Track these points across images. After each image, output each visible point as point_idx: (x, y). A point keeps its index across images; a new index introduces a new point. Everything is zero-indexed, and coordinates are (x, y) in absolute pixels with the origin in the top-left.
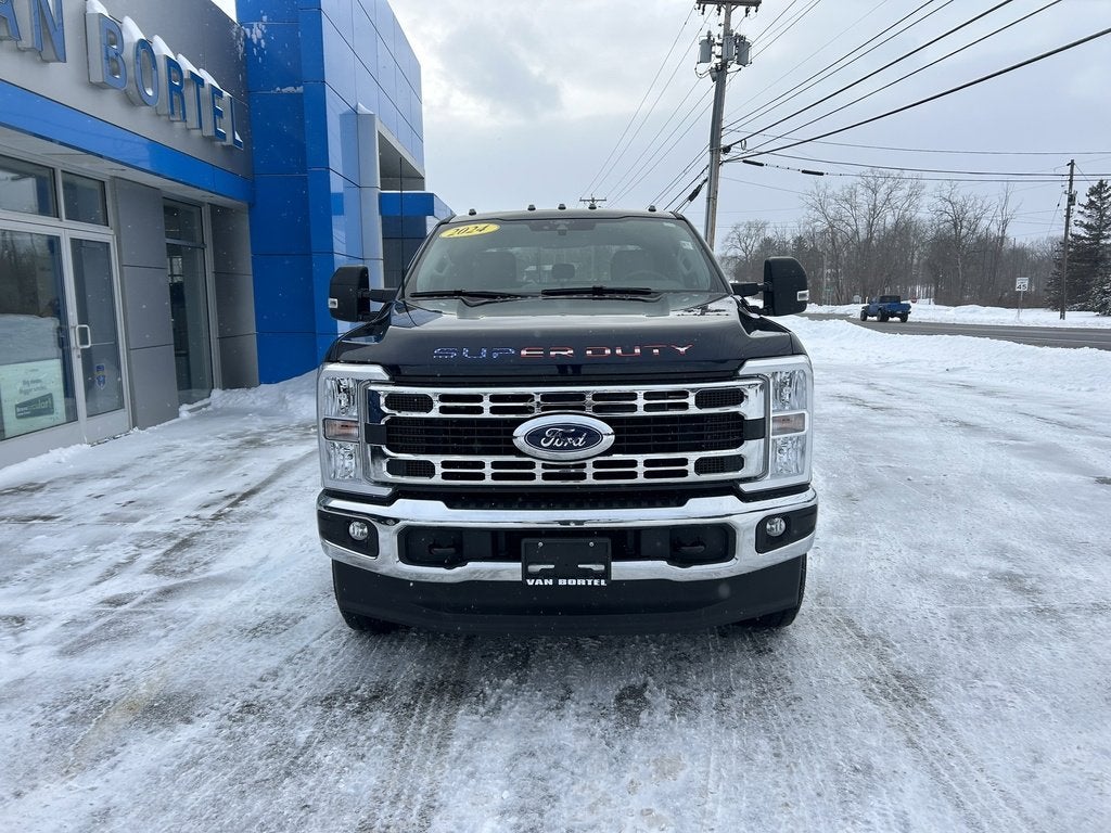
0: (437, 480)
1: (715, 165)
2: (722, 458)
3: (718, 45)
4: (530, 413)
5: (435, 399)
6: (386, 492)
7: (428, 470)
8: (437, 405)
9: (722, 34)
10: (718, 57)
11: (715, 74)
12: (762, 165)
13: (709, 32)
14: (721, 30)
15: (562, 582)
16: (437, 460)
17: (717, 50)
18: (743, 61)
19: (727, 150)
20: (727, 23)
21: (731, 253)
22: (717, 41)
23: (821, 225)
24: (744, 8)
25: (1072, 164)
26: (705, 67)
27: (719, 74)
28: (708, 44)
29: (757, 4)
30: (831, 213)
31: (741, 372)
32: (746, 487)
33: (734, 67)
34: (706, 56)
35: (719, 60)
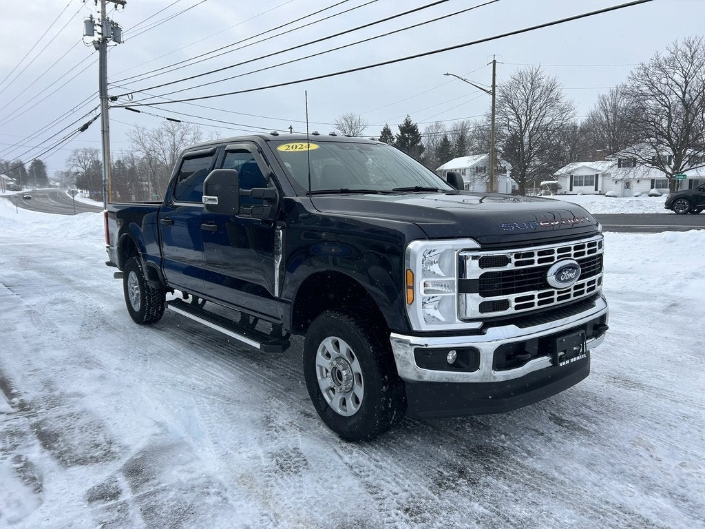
0: (511, 311)
1: (105, 109)
3: (99, 25)
4: (553, 261)
5: (512, 258)
6: (477, 325)
7: (505, 304)
8: (514, 260)
9: (100, 18)
10: (99, 34)
11: (97, 45)
12: (139, 112)
13: (91, 16)
14: (99, 16)
15: (572, 360)
16: (511, 297)
17: (99, 29)
18: (117, 39)
19: (114, 99)
20: (104, 12)
21: (74, 170)
22: (97, 22)
23: (140, 155)
24: (114, 4)
25: (291, 128)
26: (90, 39)
27: (101, 46)
28: (90, 24)
29: (123, 3)
30: (148, 146)
33: (111, 43)
34: (90, 32)
35: (100, 36)
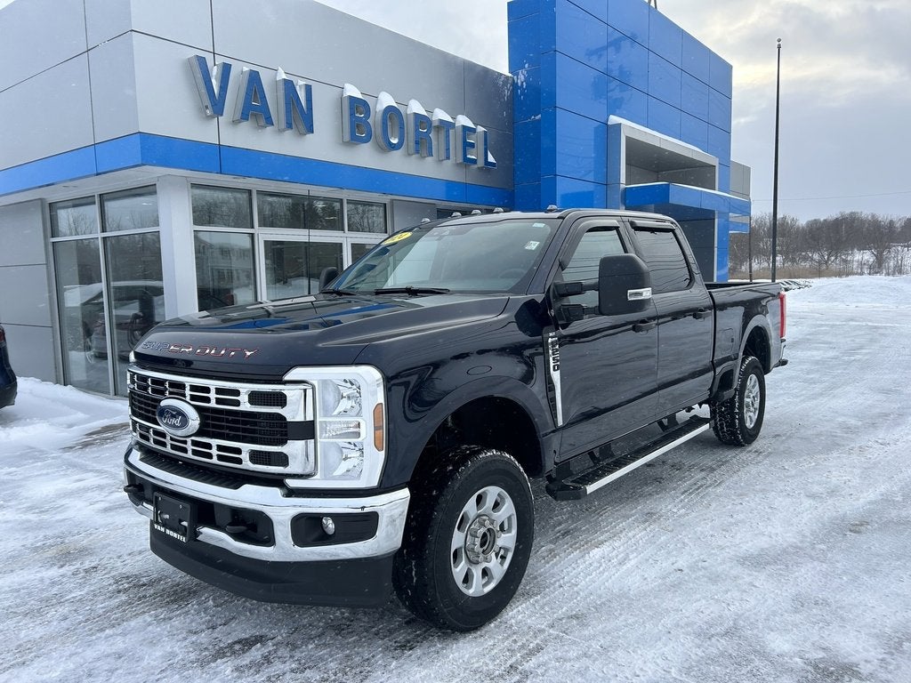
2: (269, 453)
31: (287, 377)
32: (292, 483)
